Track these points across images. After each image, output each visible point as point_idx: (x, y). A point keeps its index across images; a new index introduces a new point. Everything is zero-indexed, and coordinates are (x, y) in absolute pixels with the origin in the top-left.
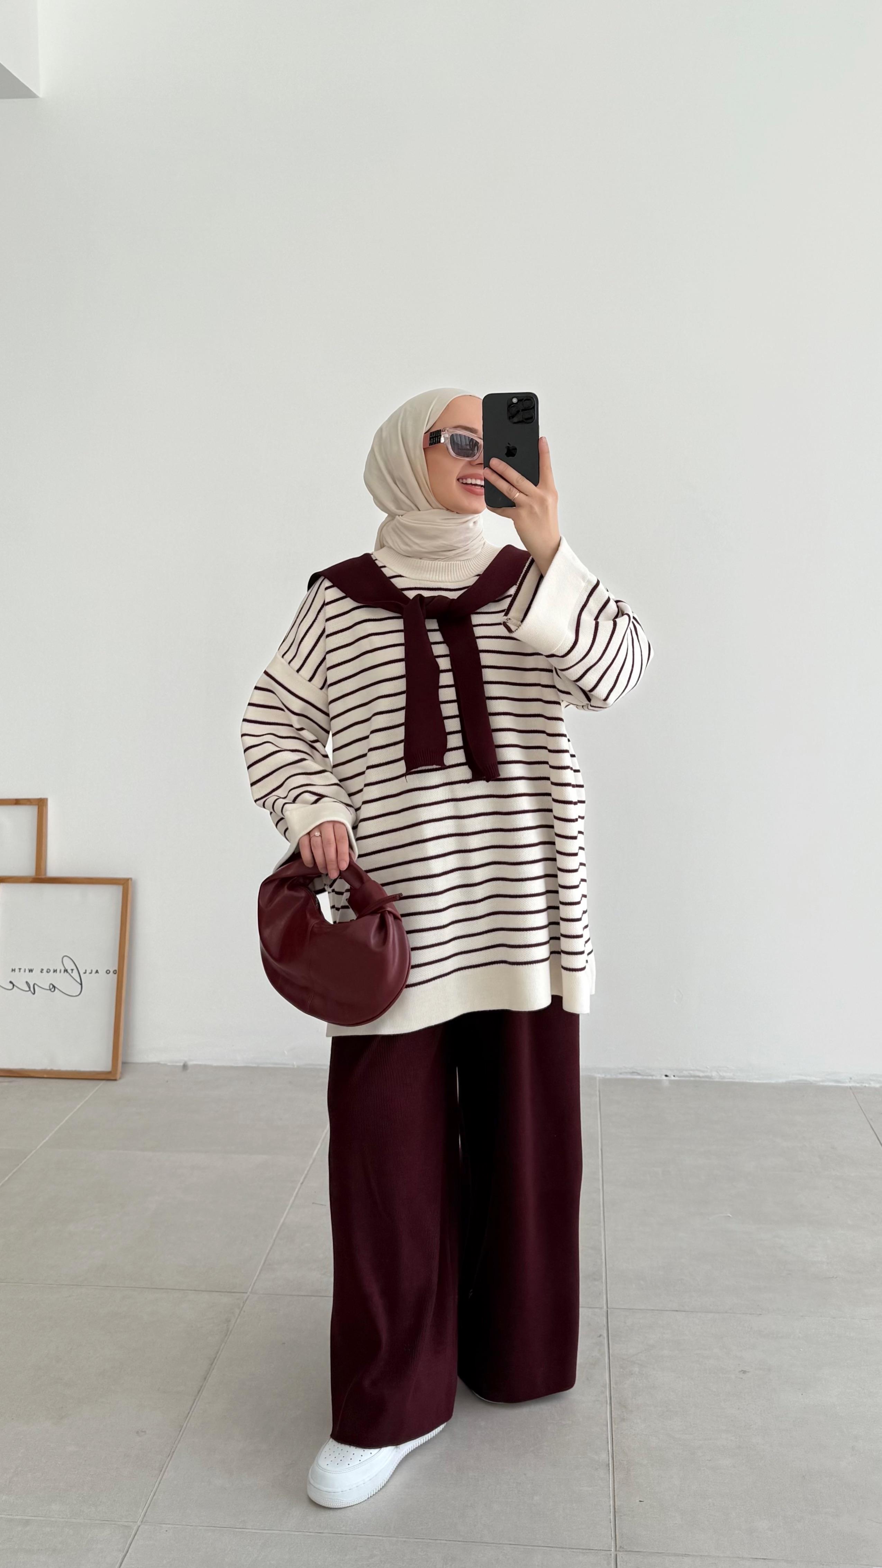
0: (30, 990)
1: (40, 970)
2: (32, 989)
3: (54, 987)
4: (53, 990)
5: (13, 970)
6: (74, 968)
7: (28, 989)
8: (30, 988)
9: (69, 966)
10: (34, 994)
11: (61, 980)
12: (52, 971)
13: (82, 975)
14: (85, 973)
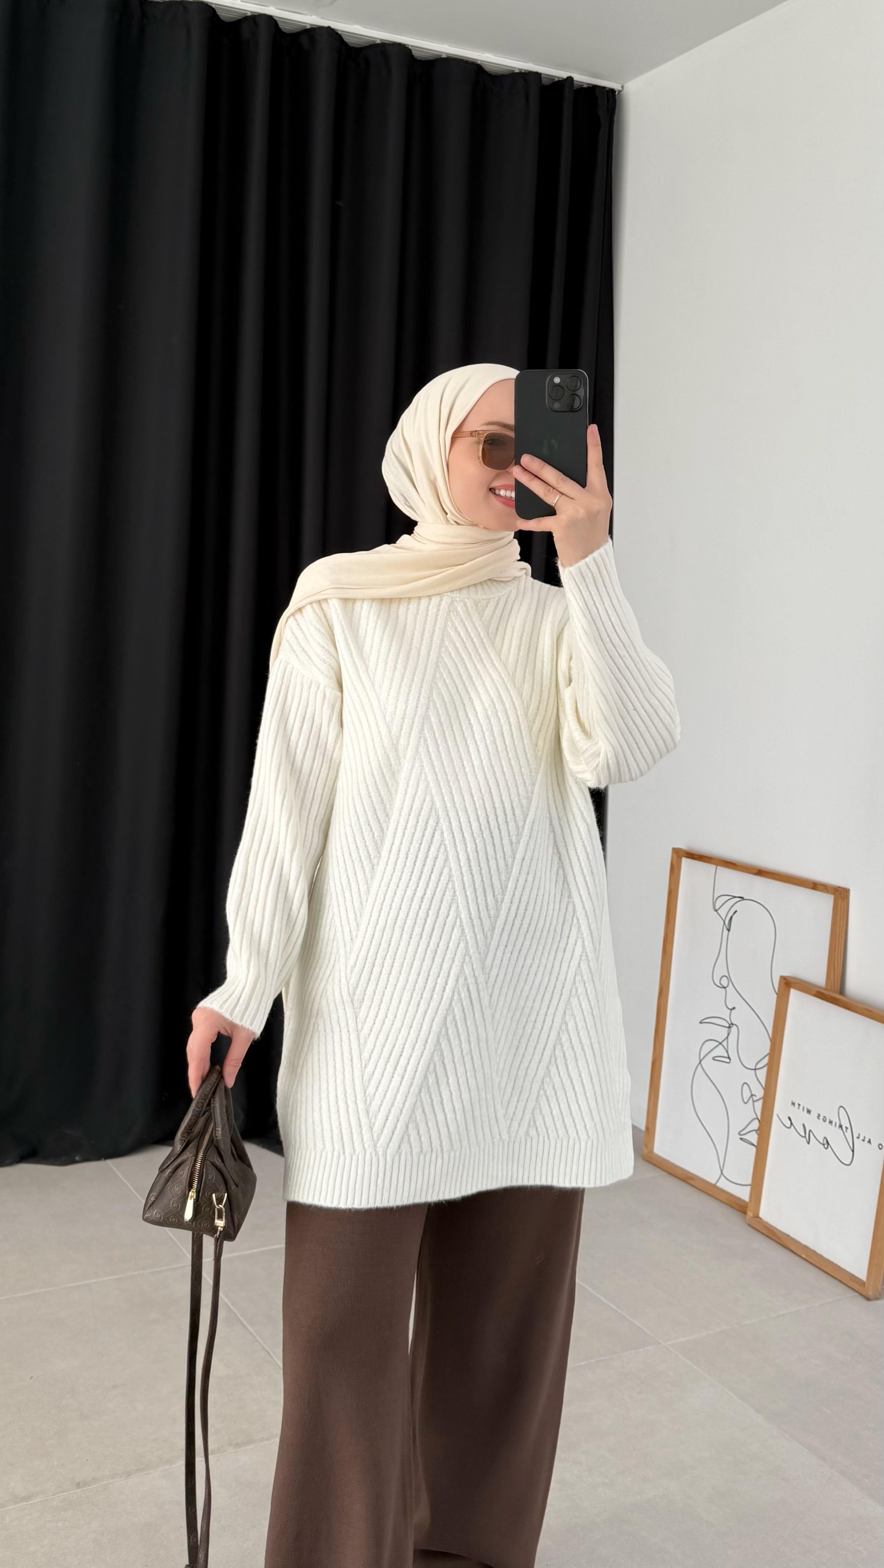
0: (805, 1137)
1: (817, 1115)
2: (808, 1136)
3: (827, 1143)
4: (826, 1146)
5: (793, 1104)
6: (849, 1126)
8: (805, 1134)
9: (845, 1123)
10: (808, 1143)
11: (835, 1137)
12: (827, 1121)
13: (855, 1139)
14: (858, 1138)
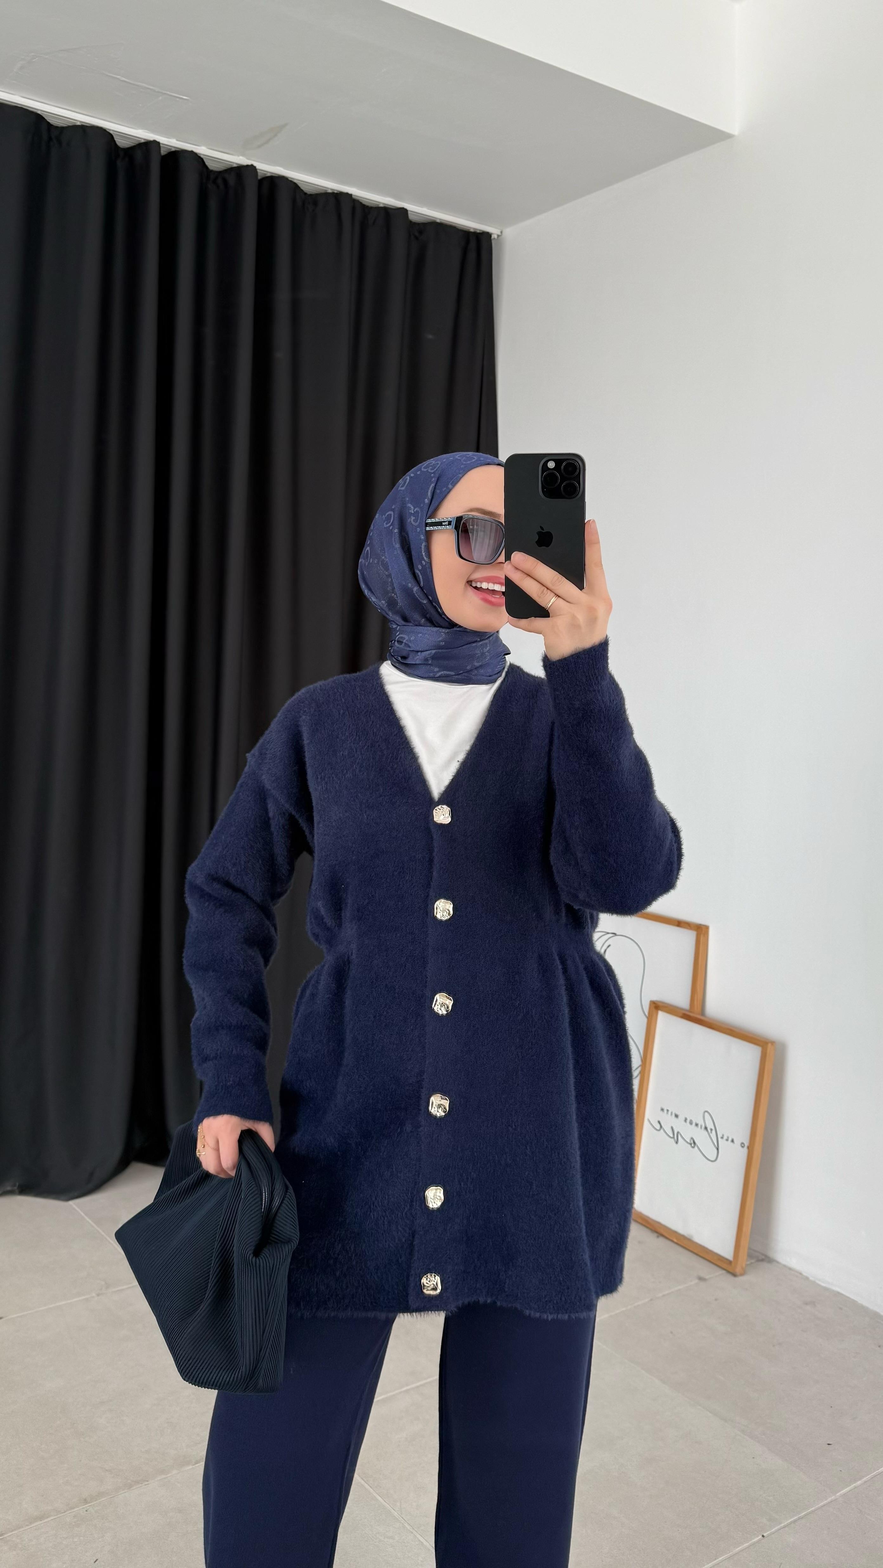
0: (673, 1138)
1: (684, 1119)
2: (676, 1137)
3: (694, 1143)
4: (693, 1145)
5: (662, 1110)
6: (713, 1128)
7: (672, 1136)
8: (674, 1134)
9: (710, 1126)
10: (677, 1143)
11: (701, 1137)
12: (694, 1124)
13: (720, 1139)
14: (722, 1138)
